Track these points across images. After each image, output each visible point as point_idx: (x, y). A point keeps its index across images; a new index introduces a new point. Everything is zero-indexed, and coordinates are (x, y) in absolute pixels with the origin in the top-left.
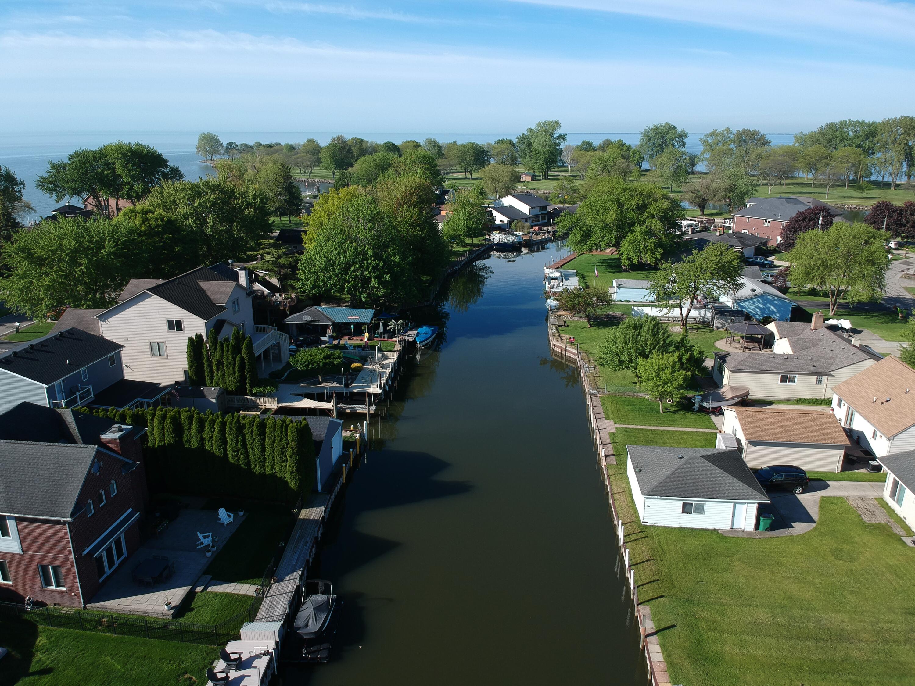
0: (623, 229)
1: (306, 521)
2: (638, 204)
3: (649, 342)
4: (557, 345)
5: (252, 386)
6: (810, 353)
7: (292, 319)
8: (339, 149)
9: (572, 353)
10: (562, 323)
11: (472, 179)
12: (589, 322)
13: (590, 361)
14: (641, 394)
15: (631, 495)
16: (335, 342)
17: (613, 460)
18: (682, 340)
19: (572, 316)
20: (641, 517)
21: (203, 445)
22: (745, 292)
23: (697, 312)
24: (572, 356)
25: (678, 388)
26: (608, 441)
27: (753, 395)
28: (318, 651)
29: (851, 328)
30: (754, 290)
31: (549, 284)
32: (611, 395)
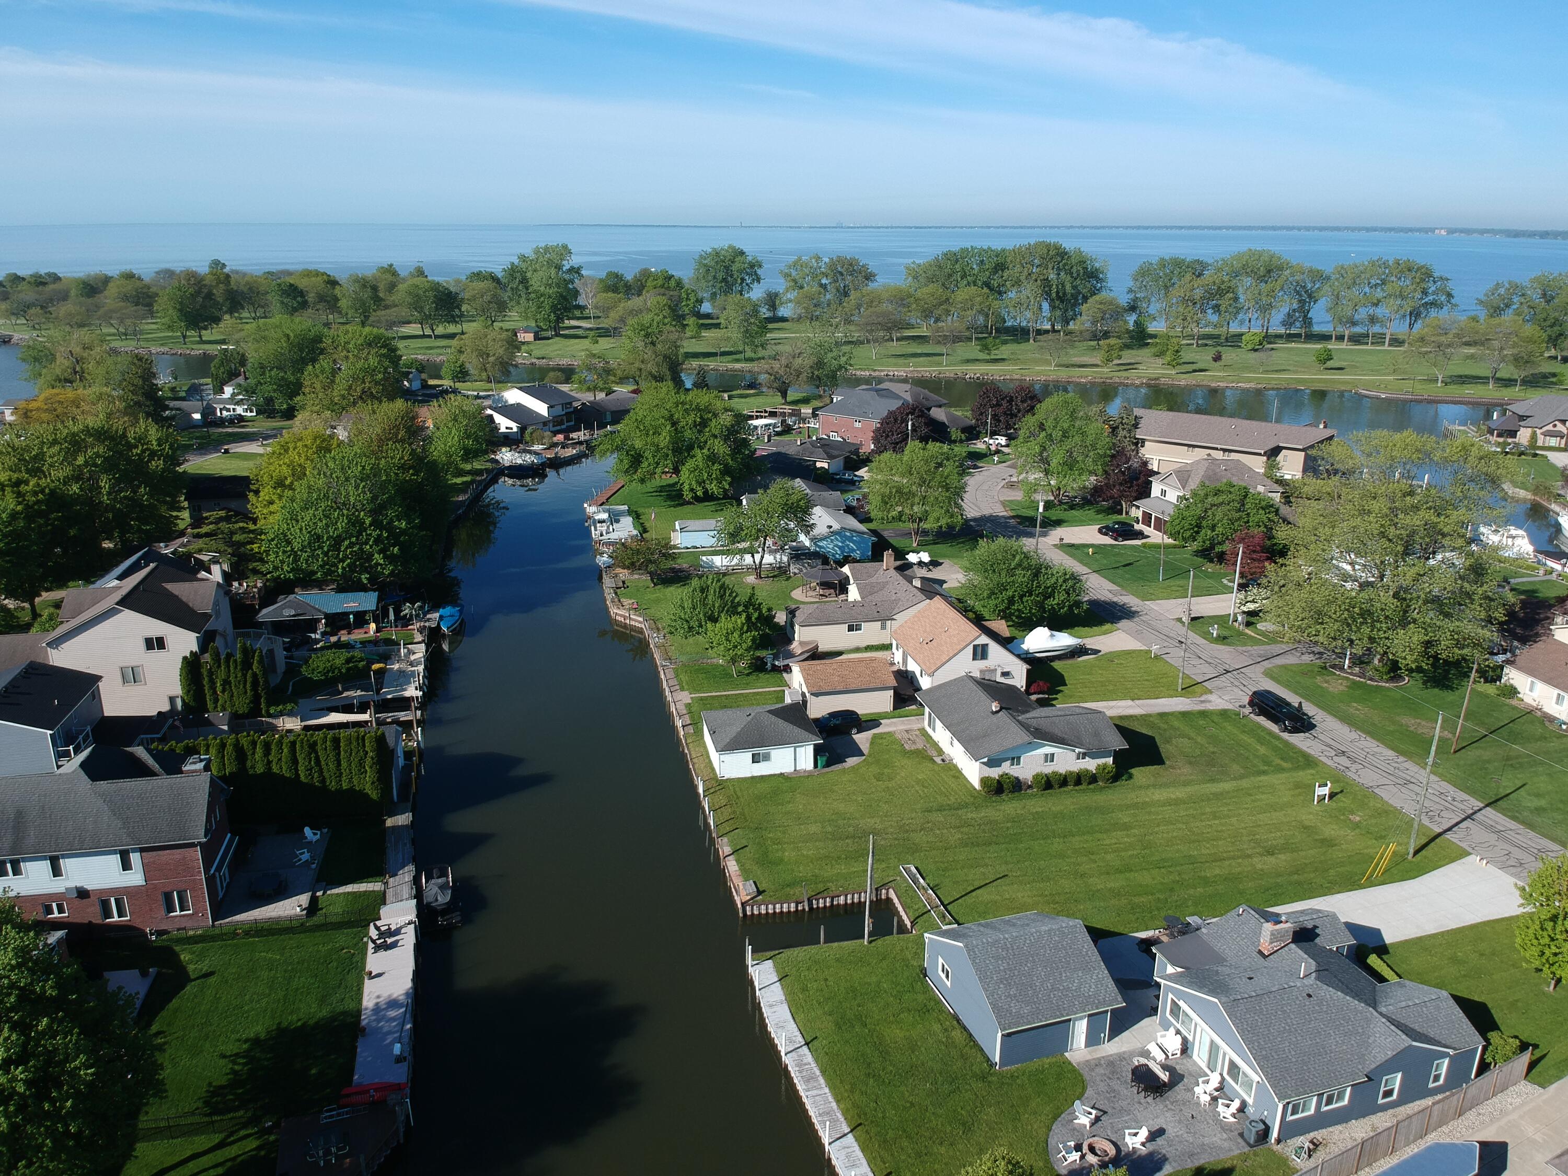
0: (681, 453)
1: (394, 828)
2: (695, 421)
3: (717, 605)
4: (618, 613)
5: (269, 705)
6: (876, 598)
7: (266, 614)
8: (192, 295)
9: (637, 621)
10: (621, 584)
11: (437, 337)
12: (652, 580)
13: (658, 629)
14: (715, 660)
15: (708, 757)
16: (333, 639)
17: (691, 730)
18: (750, 599)
19: (632, 574)
20: (718, 773)
21: (270, 768)
22: (821, 529)
23: (772, 557)
24: (637, 624)
25: (748, 650)
26: (685, 712)
27: (822, 648)
28: (452, 918)
29: (931, 561)
30: (831, 527)
31: (596, 530)
32: (684, 665)
